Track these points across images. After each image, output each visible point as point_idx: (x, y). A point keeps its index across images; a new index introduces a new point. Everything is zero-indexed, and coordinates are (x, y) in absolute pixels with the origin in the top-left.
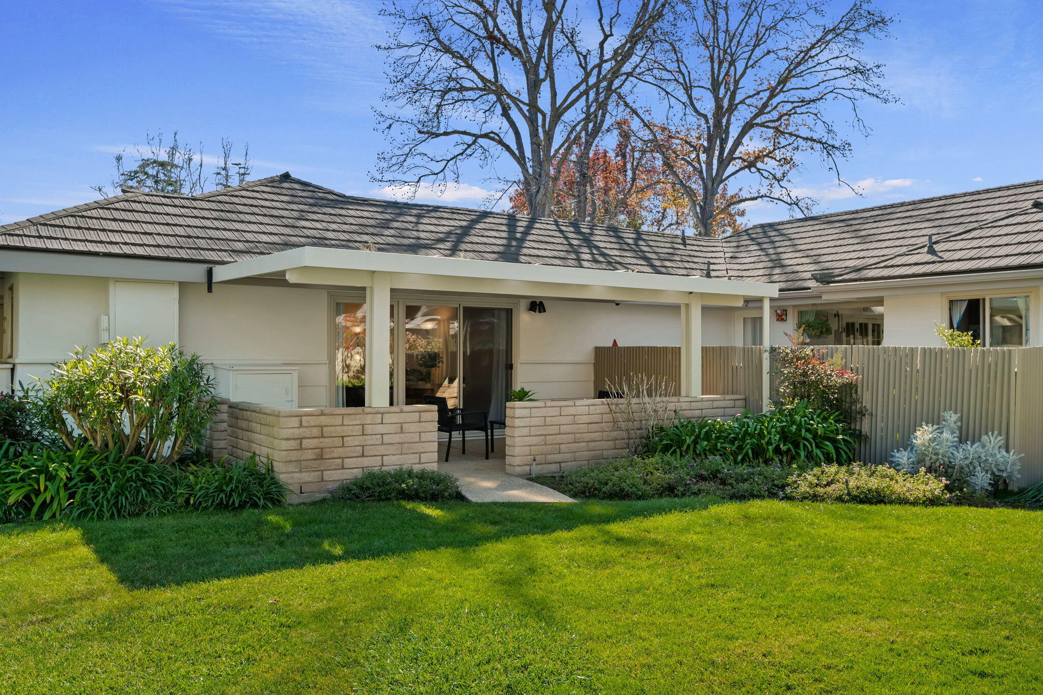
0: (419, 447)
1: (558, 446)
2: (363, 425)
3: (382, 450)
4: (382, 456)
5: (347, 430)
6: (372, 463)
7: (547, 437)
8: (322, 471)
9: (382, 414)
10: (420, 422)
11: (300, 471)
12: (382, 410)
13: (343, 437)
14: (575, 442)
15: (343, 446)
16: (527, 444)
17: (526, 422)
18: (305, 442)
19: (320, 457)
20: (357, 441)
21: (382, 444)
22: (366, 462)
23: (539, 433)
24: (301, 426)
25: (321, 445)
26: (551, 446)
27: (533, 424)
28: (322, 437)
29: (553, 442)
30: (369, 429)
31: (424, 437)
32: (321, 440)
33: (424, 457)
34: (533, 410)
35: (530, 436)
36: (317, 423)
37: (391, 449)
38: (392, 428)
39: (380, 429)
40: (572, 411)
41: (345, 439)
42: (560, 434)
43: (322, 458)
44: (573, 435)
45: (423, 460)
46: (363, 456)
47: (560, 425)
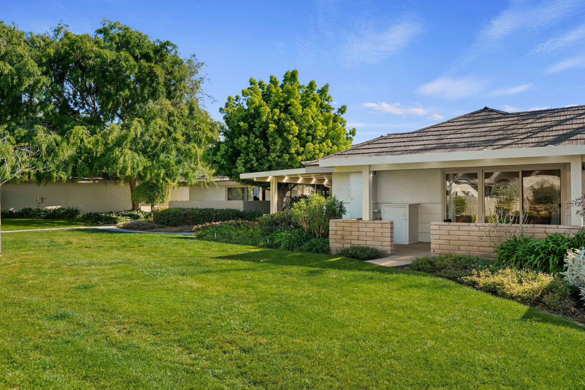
0: (381, 239)
1: (458, 247)
2: (358, 227)
3: (366, 238)
4: (366, 241)
5: (353, 229)
6: (362, 243)
7: (451, 241)
8: (343, 244)
9: (366, 223)
10: (382, 228)
11: (336, 243)
12: (366, 222)
13: (351, 231)
14: (469, 246)
15: (351, 235)
16: (438, 243)
17: (437, 232)
18: (338, 232)
19: (343, 238)
20: (356, 233)
21: (366, 236)
22: (360, 242)
23: (445, 239)
24: (336, 226)
25: (343, 234)
26: (453, 246)
27: (441, 233)
28: (343, 231)
29: (455, 244)
30: (361, 229)
31: (384, 235)
32: (343, 232)
33: (384, 244)
34: (441, 226)
35: (440, 239)
36: (342, 225)
37: (369, 239)
38: (370, 230)
39: (365, 229)
40: (467, 228)
41: (352, 232)
42: (459, 240)
43: (343, 239)
44: (468, 242)
45: (383, 245)
46: (358, 240)
47: (459, 236)
